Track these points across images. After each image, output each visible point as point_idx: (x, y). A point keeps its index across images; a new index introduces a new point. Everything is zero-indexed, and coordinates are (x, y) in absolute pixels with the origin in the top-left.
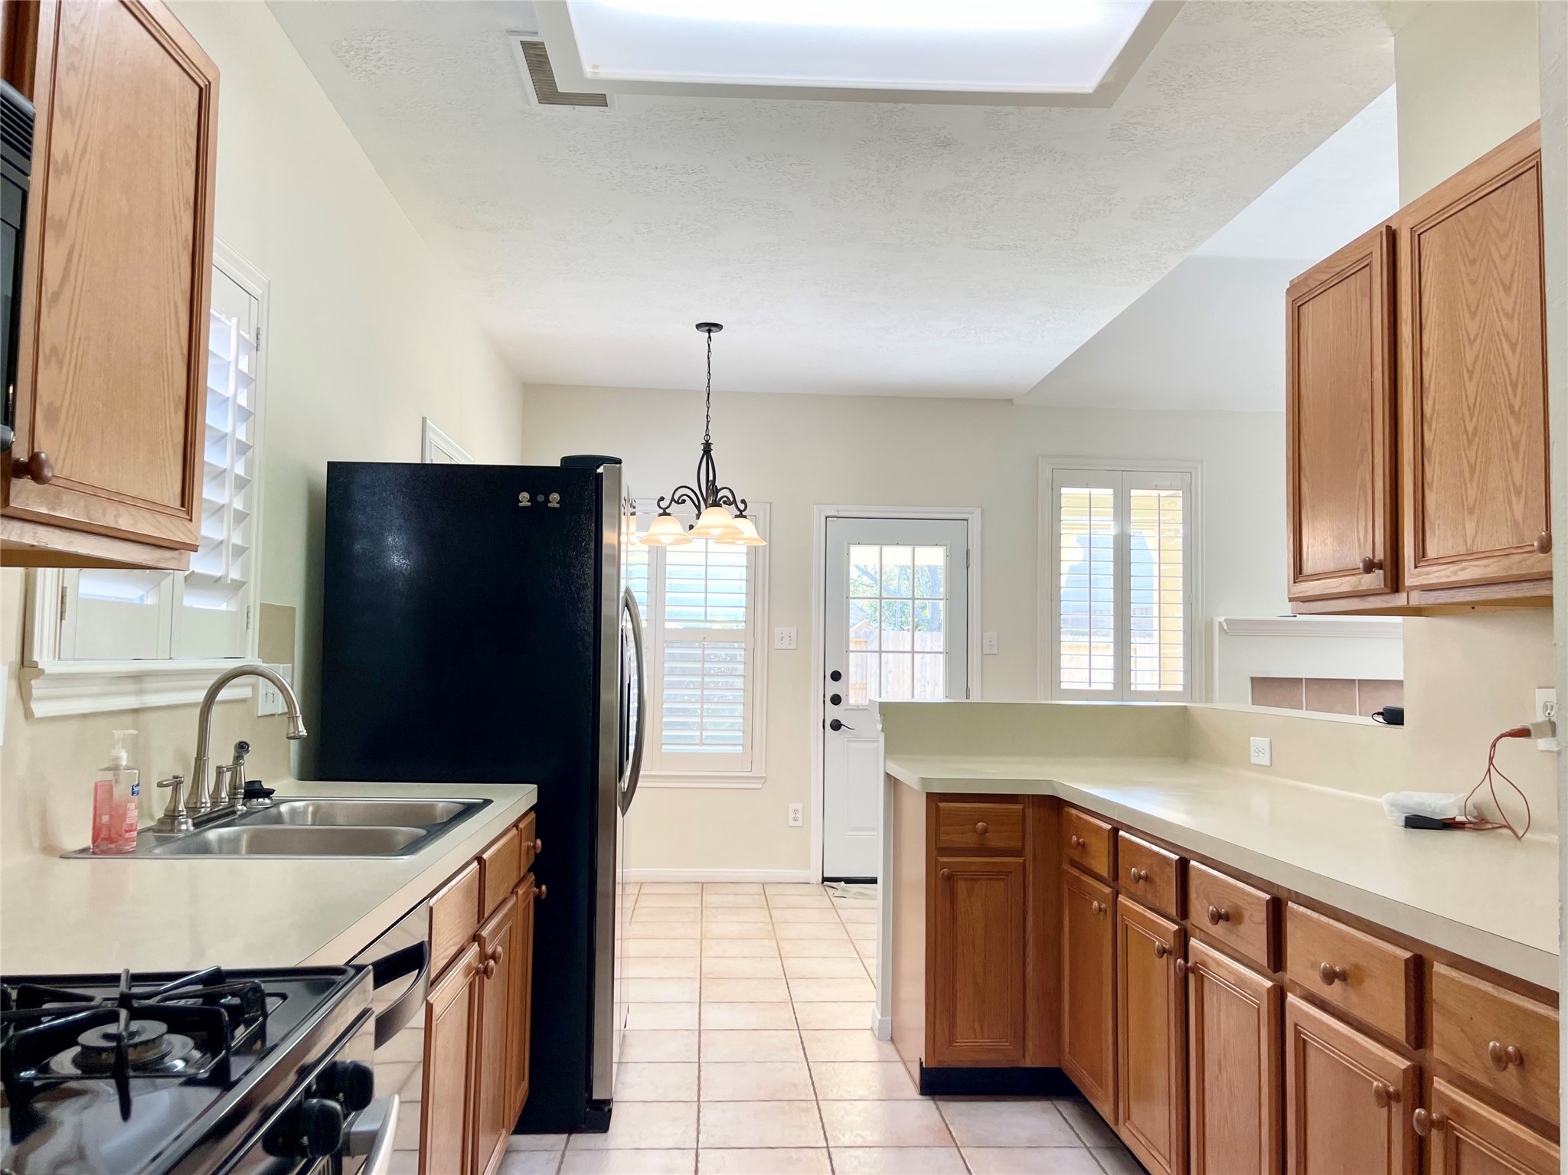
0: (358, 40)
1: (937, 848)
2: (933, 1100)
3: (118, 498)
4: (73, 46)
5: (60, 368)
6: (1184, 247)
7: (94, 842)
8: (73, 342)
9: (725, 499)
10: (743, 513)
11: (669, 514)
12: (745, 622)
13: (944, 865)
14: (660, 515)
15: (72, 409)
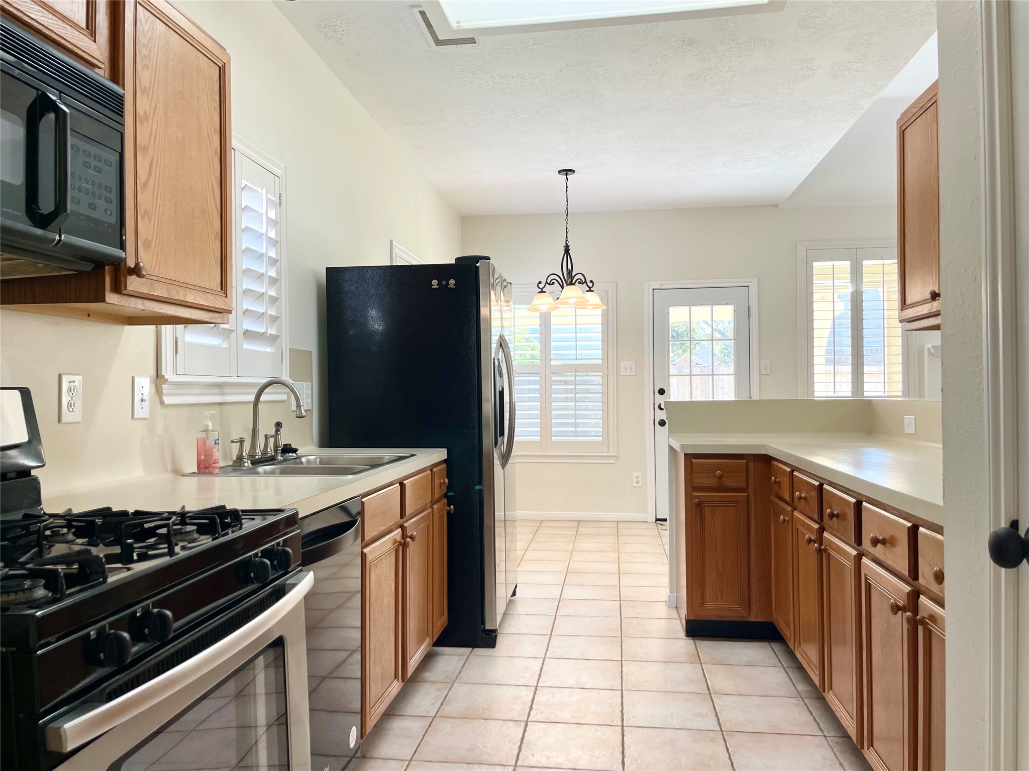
0: (329, 21)
1: (692, 487)
2: (694, 640)
3: (185, 286)
4: (145, 55)
5: (150, 221)
6: (871, 93)
7: (198, 468)
8: (156, 207)
9: (579, 280)
10: (592, 289)
11: (545, 292)
12: (602, 359)
13: (696, 497)
14: (539, 292)
15: (158, 242)
